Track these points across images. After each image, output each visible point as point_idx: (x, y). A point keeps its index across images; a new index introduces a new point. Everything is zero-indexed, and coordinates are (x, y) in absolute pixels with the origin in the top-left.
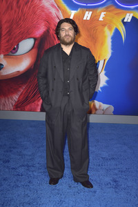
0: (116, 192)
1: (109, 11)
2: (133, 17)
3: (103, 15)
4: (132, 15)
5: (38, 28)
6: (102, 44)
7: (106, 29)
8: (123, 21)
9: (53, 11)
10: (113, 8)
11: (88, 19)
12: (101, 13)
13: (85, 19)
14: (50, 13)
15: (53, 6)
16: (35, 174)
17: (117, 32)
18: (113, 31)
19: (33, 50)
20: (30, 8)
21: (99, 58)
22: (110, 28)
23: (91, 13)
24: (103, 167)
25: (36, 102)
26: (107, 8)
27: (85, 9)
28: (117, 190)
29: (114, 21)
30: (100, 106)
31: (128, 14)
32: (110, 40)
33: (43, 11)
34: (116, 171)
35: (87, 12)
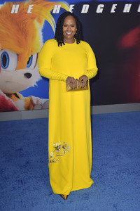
1: (37, 3)
3: (30, 7)
6: (33, 37)
7: (36, 22)
8: (51, 12)
11: (16, 12)
13: (12, 12)
21: (32, 52)
22: (39, 21)
23: (18, 6)
30: (38, 101)
31: (56, 6)
35: (14, 6)
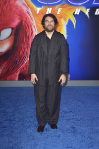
0: (74, 135)
2: (81, 11)
4: (80, 10)
5: (14, 21)
9: (24, 8)
10: (66, 5)
12: (58, 9)
14: (22, 10)
15: (24, 4)
16: (16, 125)
17: (70, 22)
18: (67, 21)
19: (11, 37)
20: (7, 6)
24: (65, 118)
25: (15, 74)
26: (62, 5)
27: (47, 7)
28: (75, 134)
29: (68, 14)
32: (66, 28)
33: (17, 9)
34: (74, 121)
